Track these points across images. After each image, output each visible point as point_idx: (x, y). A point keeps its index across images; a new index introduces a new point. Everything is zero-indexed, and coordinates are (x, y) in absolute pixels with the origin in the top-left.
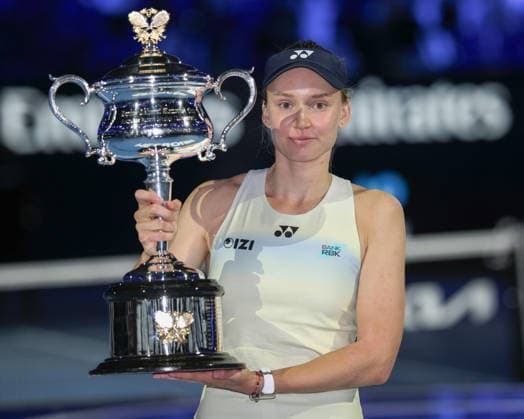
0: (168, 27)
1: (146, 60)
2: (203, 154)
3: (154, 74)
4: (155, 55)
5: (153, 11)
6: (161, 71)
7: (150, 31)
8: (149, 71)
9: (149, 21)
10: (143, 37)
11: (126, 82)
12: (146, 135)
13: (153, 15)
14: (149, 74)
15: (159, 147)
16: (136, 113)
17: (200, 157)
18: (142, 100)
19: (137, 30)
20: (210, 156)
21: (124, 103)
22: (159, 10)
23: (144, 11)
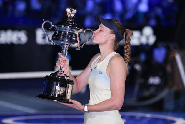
0: (76, 14)
1: (68, 22)
2: (77, 48)
3: (69, 26)
4: (71, 21)
5: (73, 9)
6: (71, 26)
7: (71, 14)
8: (68, 25)
9: (71, 11)
10: (69, 15)
11: (62, 26)
12: (64, 41)
13: (73, 10)
14: (68, 26)
15: (66, 44)
16: (62, 35)
17: (76, 49)
18: (64, 32)
19: (68, 13)
20: (79, 49)
21: (60, 31)
22: (74, 9)
23: (70, 9)
